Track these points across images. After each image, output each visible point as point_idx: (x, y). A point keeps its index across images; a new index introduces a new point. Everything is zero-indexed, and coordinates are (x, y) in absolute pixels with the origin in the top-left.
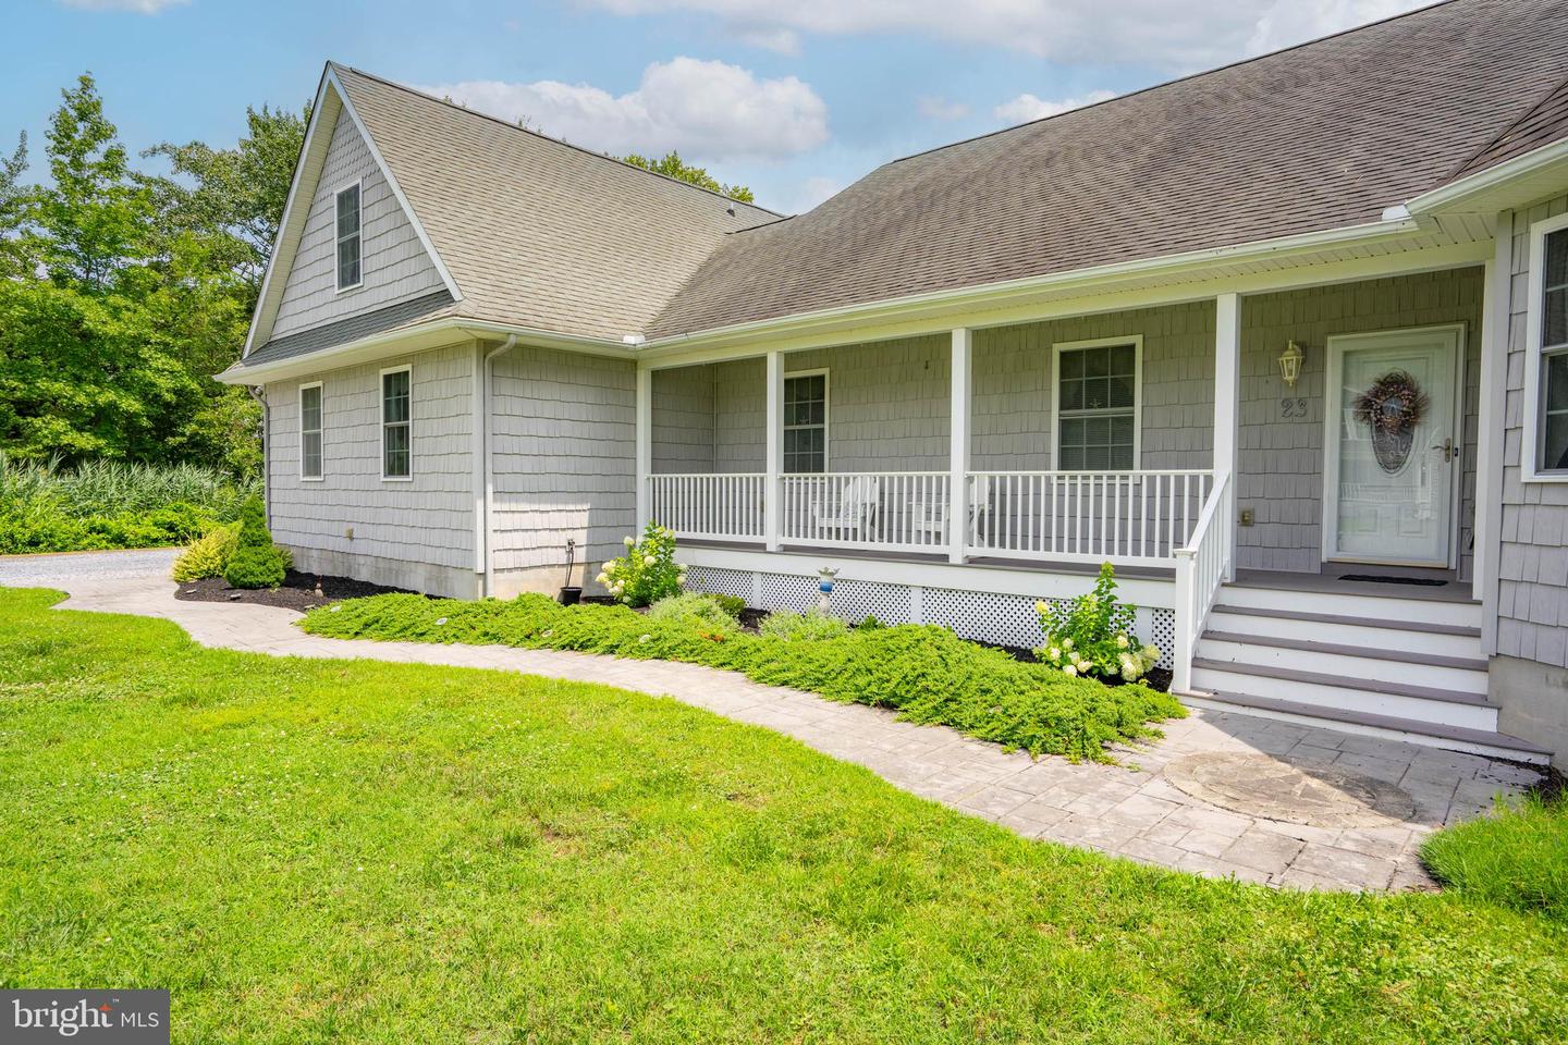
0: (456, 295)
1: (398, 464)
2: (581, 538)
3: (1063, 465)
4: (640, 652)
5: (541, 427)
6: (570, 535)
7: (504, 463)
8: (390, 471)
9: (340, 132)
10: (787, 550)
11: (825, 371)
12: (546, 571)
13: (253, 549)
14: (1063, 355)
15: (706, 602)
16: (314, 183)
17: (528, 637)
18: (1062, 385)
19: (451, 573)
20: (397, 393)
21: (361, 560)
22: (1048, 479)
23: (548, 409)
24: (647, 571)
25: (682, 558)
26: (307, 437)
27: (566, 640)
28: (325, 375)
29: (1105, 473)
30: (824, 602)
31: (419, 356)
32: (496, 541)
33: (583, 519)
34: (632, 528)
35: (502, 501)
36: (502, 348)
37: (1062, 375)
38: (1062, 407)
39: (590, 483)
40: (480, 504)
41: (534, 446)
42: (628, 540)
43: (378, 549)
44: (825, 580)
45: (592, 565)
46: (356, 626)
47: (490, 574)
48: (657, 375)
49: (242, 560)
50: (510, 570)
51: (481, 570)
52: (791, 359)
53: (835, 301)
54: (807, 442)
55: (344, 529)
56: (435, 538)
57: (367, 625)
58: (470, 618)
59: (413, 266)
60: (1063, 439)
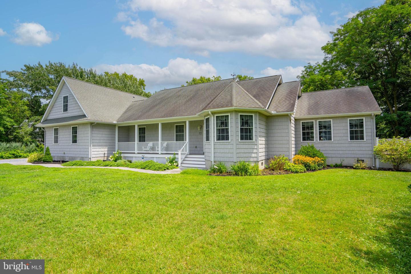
0: (87, 116)
1: (75, 141)
2: (106, 152)
3: (176, 141)
4: (115, 166)
5: (100, 135)
6: (104, 152)
7: (94, 141)
8: (73, 142)
9: (64, 86)
10: (138, 153)
11: (146, 127)
12: (100, 158)
13: (48, 156)
14: (176, 126)
15: (125, 160)
16: (58, 94)
17: (99, 165)
18: (176, 130)
19: (84, 158)
20: (75, 130)
21: (67, 157)
22: (174, 142)
23: (101, 133)
24: (117, 157)
25: (122, 155)
26: (55, 137)
27: (104, 165)
28: (59, 126)
29: (180, 142)
30: (142, 160)
31: (79, 124)
32: (92, 153)
33: (106, 150)
34: (115, 151)
35: (93, 147)
36: (94, 124)
37: (176, 129)
38: (176, 133)
39: (107, 144)
40: (90, 147)
41: (98, 138)
42: (114, 153)
43: (70, 155)
44: (143, 157)
45: (108, 157)
46: (72, 165)
47: (91, 158)
48: (119, 127)
49: (46, 157)
50: (95, 157)
51: (90, 157)
52: (139, 126)
53: (144, 119)
54: (143, 137)
55: (63, 152)
56: (82, 153)
57: (74, 165)
58: (90, 163)
59: (79, 110)
60: (176, 137)
